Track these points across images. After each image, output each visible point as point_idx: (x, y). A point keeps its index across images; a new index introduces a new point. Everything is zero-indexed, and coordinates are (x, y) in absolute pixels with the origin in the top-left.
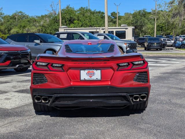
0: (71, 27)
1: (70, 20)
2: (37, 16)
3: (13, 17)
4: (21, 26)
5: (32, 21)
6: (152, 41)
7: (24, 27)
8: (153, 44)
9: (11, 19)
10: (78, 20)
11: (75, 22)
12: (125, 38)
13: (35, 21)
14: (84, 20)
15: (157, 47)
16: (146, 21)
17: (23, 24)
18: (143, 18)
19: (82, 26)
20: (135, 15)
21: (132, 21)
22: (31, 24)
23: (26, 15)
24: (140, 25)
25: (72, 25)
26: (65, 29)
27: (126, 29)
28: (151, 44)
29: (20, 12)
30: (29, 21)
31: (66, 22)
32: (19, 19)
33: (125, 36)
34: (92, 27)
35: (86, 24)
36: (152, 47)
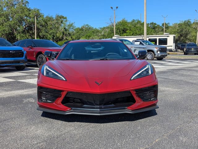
0: (124, 36)
1: (123, 30)
2: (101, 28)
3: (82, 29)
4: (87, 36)
5: (96, 32)
6: (190, 47)
7: (89, 37)
8: (190, 49)
9: (80, 30)
10: (130, 30)
11: (127, 31)
12: (167, 44)
13: (98, 32)
14: (135, 30)
15: (194, 52)
16: (191, 30)
17: (88, 35)
18: (188, 27)
19: (133, 35)
20: (180, 25)
21: (178, 30)
22: (95, 34)
23: (91, 27)
24: (185, 34)
25: (125, 34)
26: (117, 37)
27: (168, 36)
28: (189, 49)
29: (87, 25)
30: (93, 32)
31: (120, 31)
32: (86, 31)
33: (167, 43)
34: (140, 35)
35: (136, 33)
36: (190, 52)
